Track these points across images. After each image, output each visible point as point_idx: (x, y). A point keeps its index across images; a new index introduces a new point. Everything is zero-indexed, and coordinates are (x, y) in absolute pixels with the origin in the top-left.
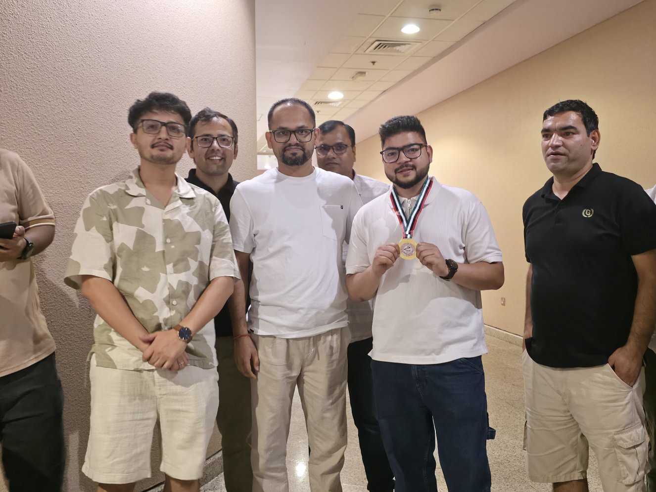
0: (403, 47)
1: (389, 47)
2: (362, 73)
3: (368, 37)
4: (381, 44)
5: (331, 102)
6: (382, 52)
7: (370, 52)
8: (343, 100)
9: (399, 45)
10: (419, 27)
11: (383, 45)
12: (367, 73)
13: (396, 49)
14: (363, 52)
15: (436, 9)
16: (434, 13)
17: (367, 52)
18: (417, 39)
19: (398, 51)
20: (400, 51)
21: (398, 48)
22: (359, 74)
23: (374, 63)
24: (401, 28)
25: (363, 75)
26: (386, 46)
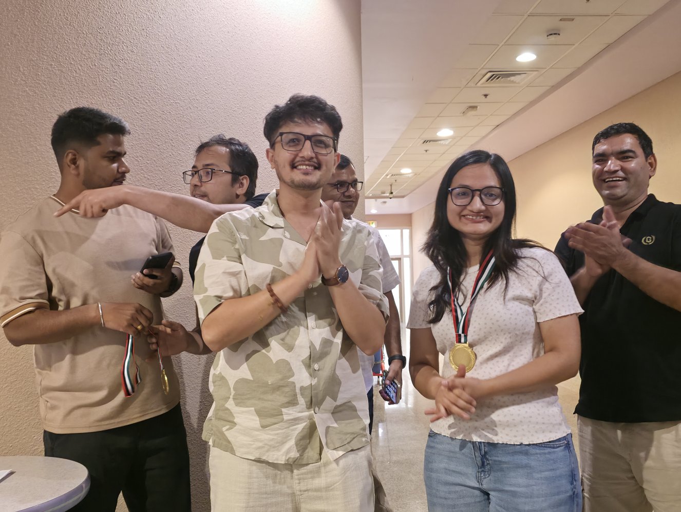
0: (518, 77)
1: (502, 78)
3: (479, 69)
4: (494, 75)
5: (440, 140)
6: (495, 84)
7: (482, 84)
8: (453, 138)
9: (514, 75)
10: (535, 54)
11: (496, 76)
12: (478, 107)
13: (510, 80)
14: (473, 85)
15: (554, 34)
16: (553, 38)
17: (479, 84)
18: (534, 68)
19: (513, 82)
20: (515, 82)
21: (512, 78)
22: (470, 109)
23: (486, 96)
24: (516, 57)
25: (475, 109)
26: (499, 77)
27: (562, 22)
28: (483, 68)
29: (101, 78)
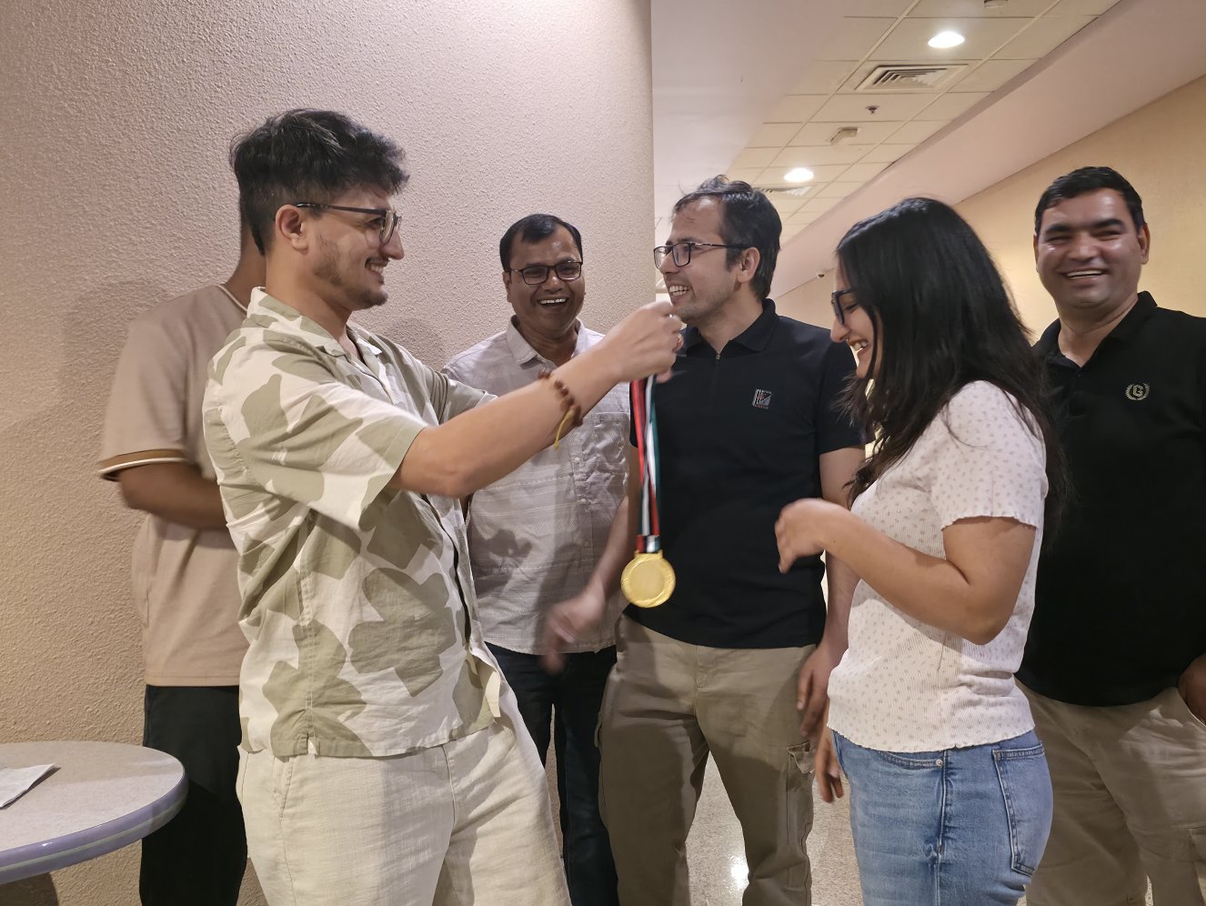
0: (930, 75)
1: (902, 77)
2: (851, 130)
3: (863, 60)
4: (888, 71)
5: (790, 189)
6: (889, 87)
7: (865, 89)
8: (813, 184)
9: (923, 72)
10: (963, 34)
12: (859, 130)
13: (917, 81)
14: (851, 91)
16: (994, 6)
17: (861, 89)
18: (959, 59)
19: (921, 84)
20: (925, 85)
21: (920, 78)
22: (845, 132)
23: (872, 109)
24: (928, 40)
25: (853, 134)
26: (897, 76)
28: (868, 60)
29: (193, 84)
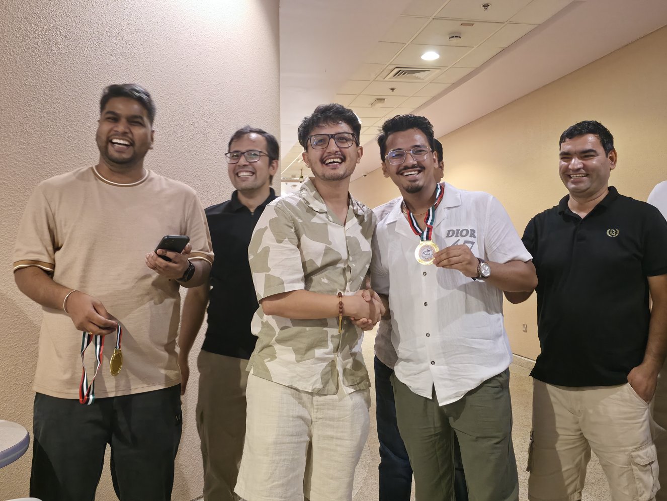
0: (422, 73)
1: (408, 74)
2: (381, 100)
3: (388, 64)
4: (400, 70)
6: (401, 79)
7: (389, 79)
9: (419, 72)
10: (439, 54)
12: (386, 100)
13: (415, 76)
14: (382, 79)
15: (456, 37)
16: (454, 40)
17: (387, 79)
18: (437, 66)
19: (417, 78)
20: (419, 78)
21: (417, 75)
22: (378, 101)
23: (393, 89)
24: (421, 55)
26: (405, 73)
27: (463, 26)
28: (390, 64)
29: (34, 61)
